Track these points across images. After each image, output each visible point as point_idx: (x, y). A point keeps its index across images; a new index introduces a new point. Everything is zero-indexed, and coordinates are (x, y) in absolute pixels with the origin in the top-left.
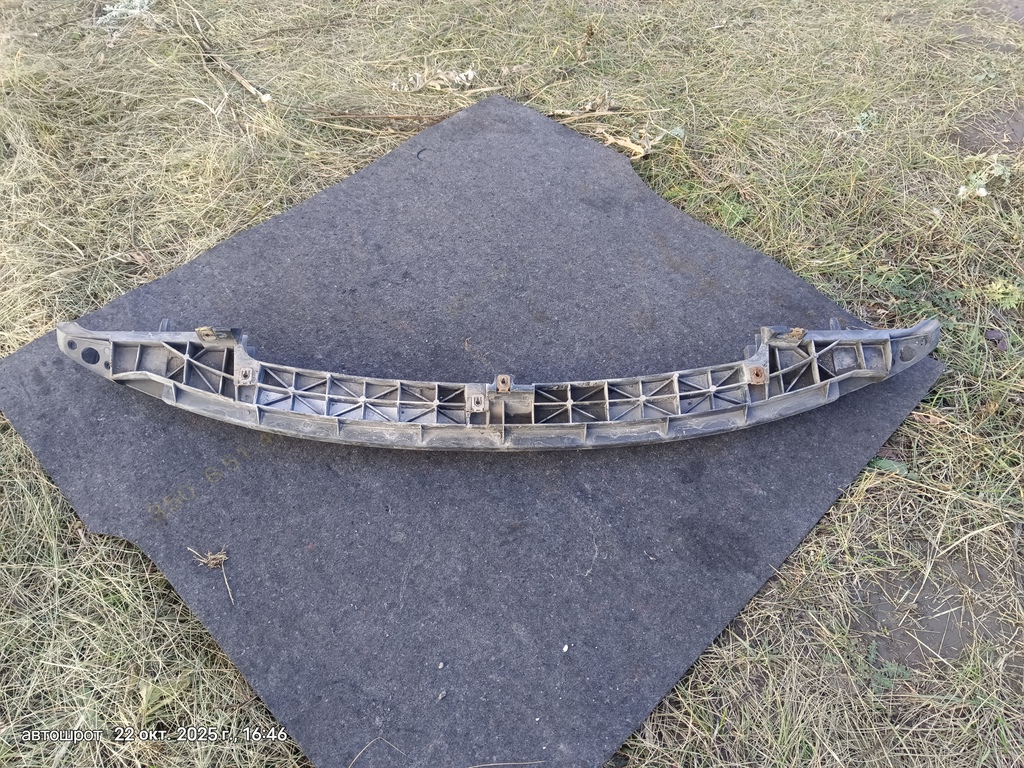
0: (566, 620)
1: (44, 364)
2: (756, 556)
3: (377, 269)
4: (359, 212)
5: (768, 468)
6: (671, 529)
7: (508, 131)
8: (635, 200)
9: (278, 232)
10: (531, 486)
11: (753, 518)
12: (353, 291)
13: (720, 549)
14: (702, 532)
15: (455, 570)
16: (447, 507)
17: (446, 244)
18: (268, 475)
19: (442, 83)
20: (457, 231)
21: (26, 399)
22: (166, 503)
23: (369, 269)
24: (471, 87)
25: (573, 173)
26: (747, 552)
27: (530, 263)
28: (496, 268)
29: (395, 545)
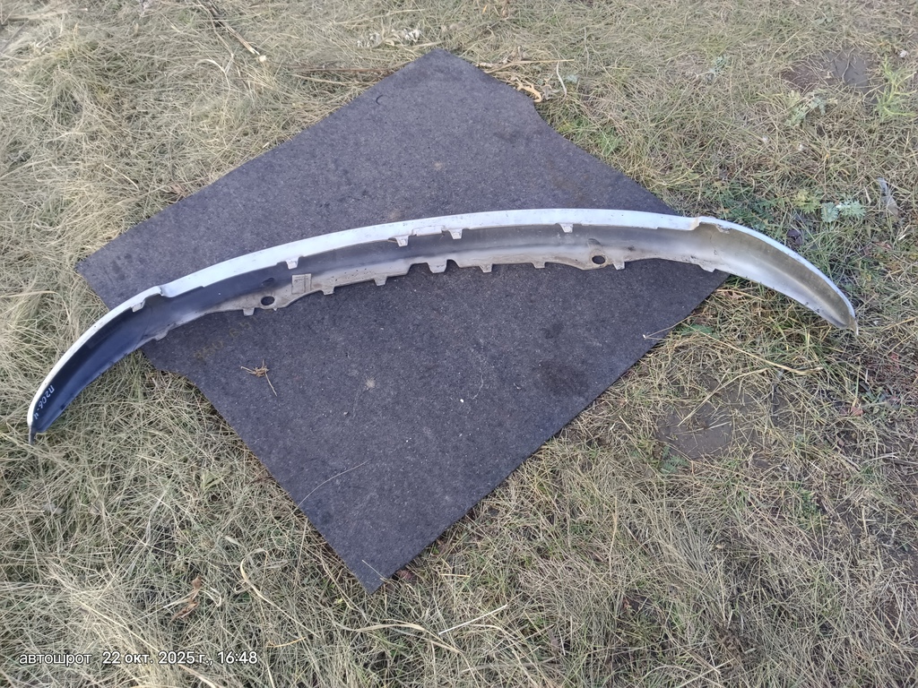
0: (457, 426)
1: (119, 258)
2: (588, 386)
3: (345, 188)
4: (332, 145)
5: (606, 328)
6: (534, 369)
7: (445, 80)
8: (534, 133)
9: (274, 161)
10: (443, 341)
11: (590, 361)
12: (327, 205)
13: (564, 382)
14: (554, 371)
15: (389, 394)
16: (386, 354)
17: (394, 170)
18: (270, 333)
19: (395, 40)
20: (402, 160)
21: (109, 283)
22: (205, 351)
23: (339, 188)
24: (418, 43)
25: (490, 113)
26: (582, 384)
27: (454, 184)
28: (429, 187)
29: (351, 378)
